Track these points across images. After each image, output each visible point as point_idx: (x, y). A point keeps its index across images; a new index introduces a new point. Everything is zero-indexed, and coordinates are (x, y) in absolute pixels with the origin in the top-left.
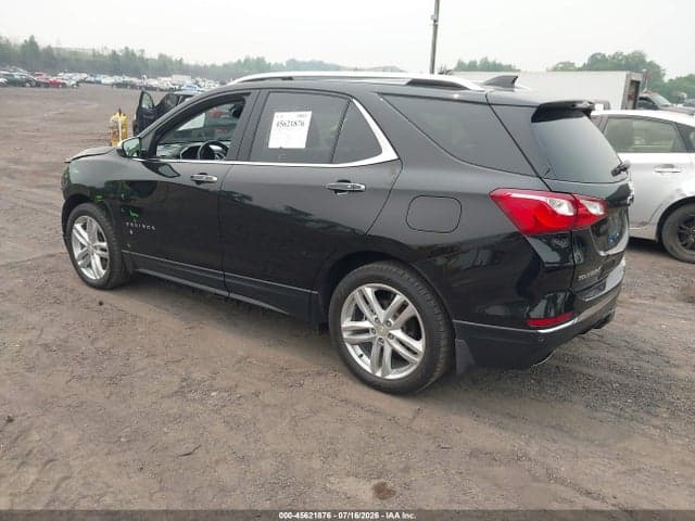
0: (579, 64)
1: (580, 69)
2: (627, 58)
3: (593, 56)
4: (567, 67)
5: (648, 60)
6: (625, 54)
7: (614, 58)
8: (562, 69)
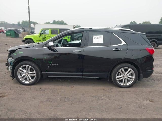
0: (51, 23)
1: (51, 24)
2: (60, 22)
3: (54, 21)
4: (48, 23)
5: (64, 22)
6: (60, 21)
7: (58, 22)
8: (47, 24)
